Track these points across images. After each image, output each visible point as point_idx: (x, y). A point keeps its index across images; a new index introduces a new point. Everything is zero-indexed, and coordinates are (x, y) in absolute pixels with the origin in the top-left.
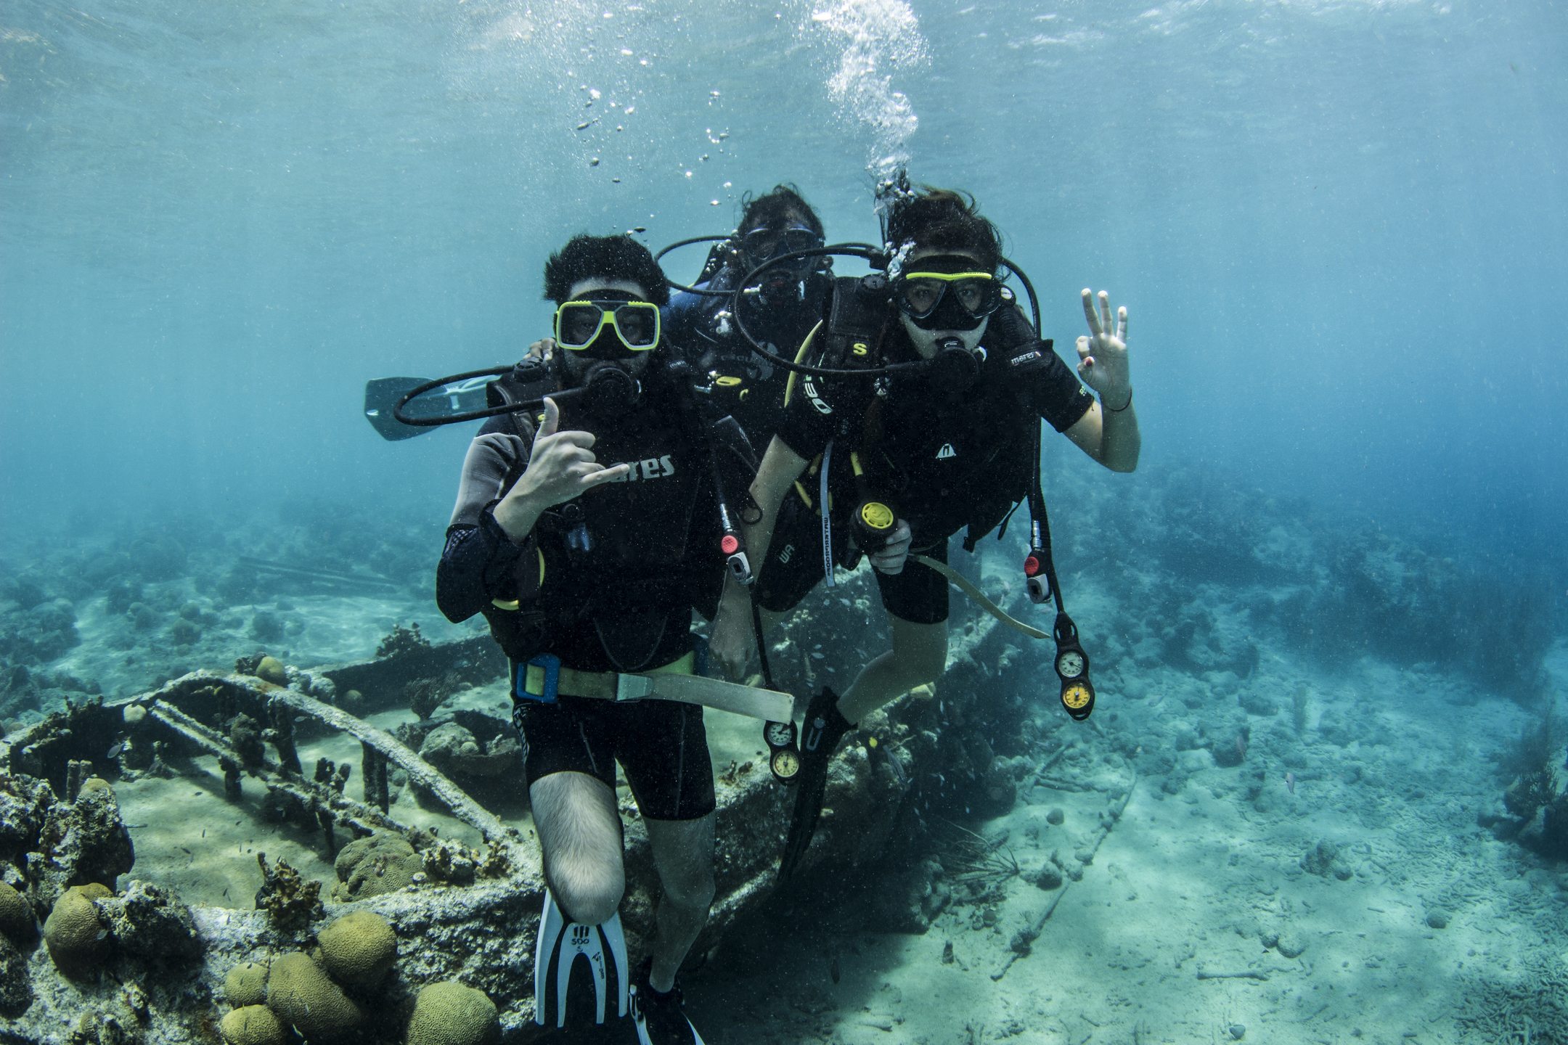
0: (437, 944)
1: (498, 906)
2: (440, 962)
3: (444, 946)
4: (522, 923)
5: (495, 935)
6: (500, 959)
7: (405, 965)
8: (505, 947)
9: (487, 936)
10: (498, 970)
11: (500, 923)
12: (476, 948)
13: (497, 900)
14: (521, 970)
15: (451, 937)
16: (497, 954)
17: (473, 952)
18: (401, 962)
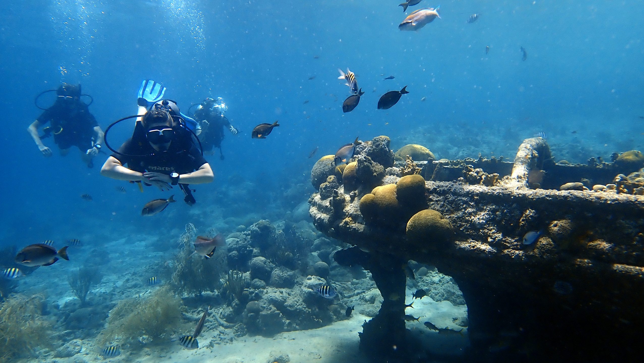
0: (448, 201)
1: (477, 195)
2: (445, 208)
3: (451, 203)
4: (487, 207)
5: (472, 207)
6: (471, 217)
7: (432, 205)
8: (475, 214)
9: (469, 206)
10: (467, 221)
11: (477, 202)
12: (462, 209)
13: (477, 192)
14: (478, 227)
15: (454, 200)
16: (470, 214)
17: (461, 210)
18: (432, 203)
